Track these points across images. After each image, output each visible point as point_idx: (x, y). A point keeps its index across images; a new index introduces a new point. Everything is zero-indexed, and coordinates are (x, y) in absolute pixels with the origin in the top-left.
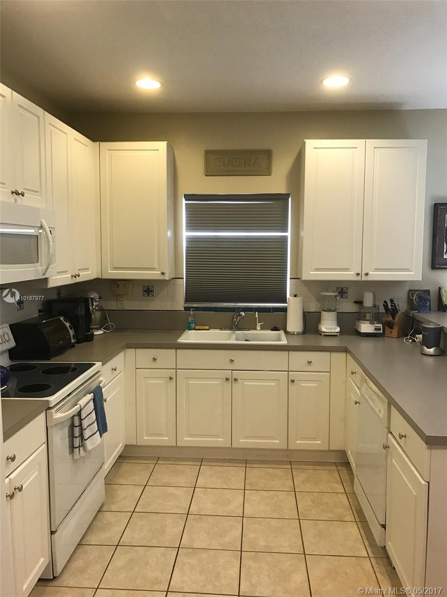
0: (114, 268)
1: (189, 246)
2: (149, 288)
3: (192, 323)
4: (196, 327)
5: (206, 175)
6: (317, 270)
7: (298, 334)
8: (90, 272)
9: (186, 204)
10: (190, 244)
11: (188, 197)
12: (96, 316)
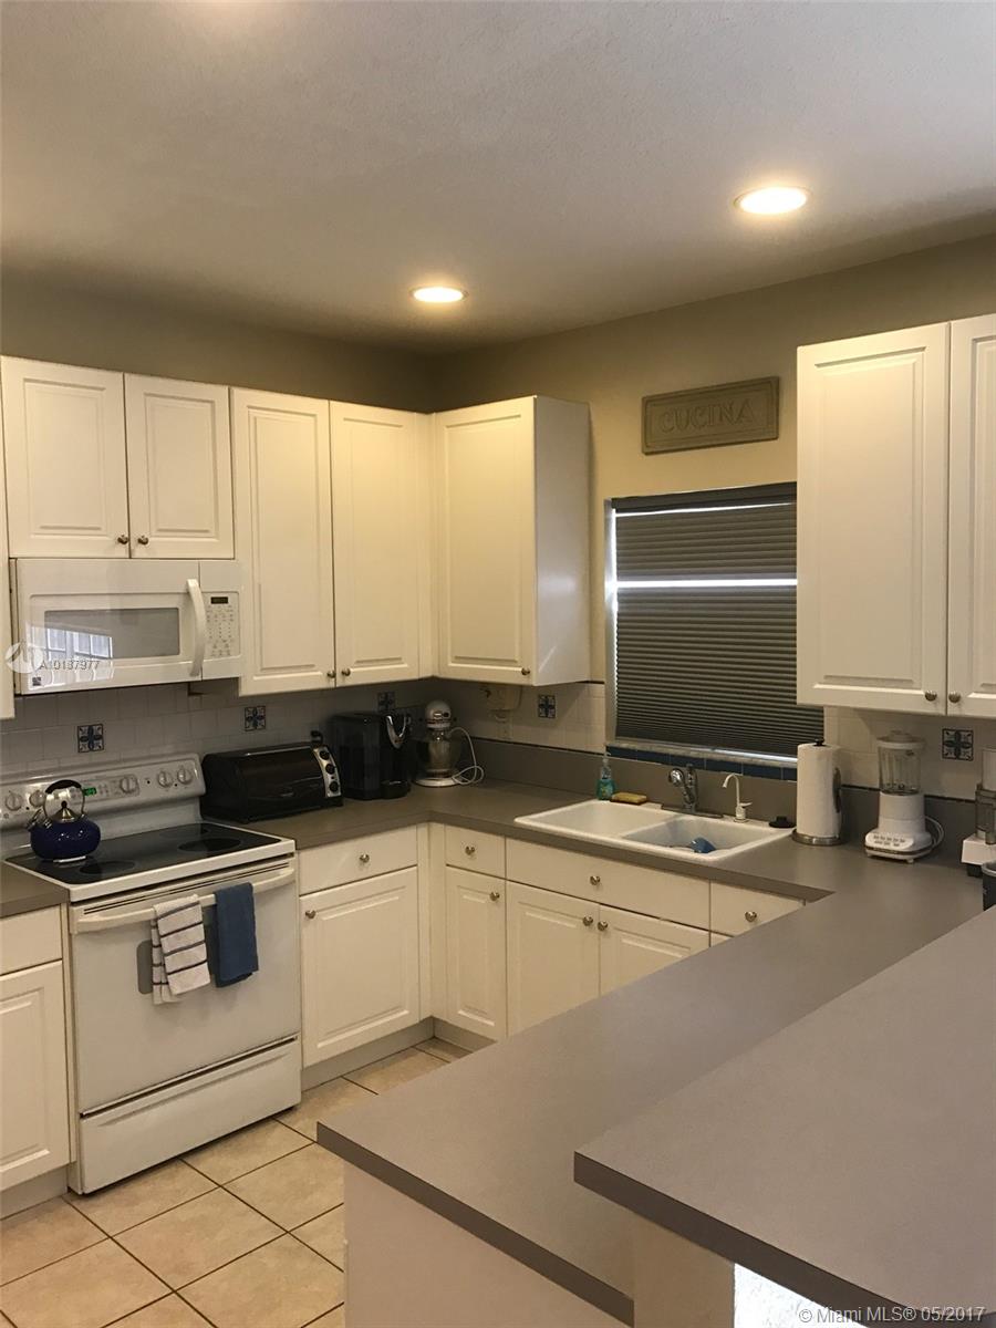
0: (457, 658)
1: (625, 611)
2: (548, 702)
3: (606, 785)
4: (614, 797)
5: (647, 454)
6: (830, 679)
7: (821, 843)
8: (405, 665)
9: (617, 518)
10: (627, 608)
11: (619, 504)
12: (440, 749)
